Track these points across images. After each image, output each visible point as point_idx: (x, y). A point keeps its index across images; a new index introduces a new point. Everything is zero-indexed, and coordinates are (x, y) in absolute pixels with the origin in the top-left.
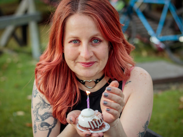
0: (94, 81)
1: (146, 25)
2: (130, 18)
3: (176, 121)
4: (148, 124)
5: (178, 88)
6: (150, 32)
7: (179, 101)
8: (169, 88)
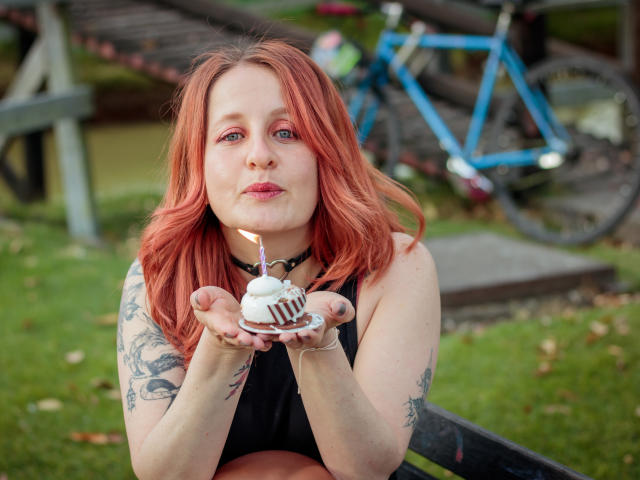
0: (284, 264)
1: (433, 118)
3: (528, 410)
4: (429, 378)
5: (533, 315)
6: (447, 142)
7: (540, 351)
8: (508, 316)
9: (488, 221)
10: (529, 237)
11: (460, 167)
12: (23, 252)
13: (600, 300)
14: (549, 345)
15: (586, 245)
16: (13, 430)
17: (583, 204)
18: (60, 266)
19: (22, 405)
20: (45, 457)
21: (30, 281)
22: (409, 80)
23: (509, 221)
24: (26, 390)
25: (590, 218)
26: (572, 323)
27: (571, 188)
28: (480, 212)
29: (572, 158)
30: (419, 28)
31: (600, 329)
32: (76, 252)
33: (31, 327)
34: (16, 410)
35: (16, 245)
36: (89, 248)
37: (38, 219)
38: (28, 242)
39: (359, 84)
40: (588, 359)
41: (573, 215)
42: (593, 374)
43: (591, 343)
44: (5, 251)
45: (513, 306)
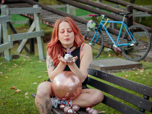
0: (70, 48)
1: (110, 37)
2: (100, 33)
6: (113, 42)
7: (125, 76)
8: (120, 72)
9: (120, 57)
10: (128, 60)
11: (115, 46)
12: (30, 61)
13: (138, 70)
15: (139, 61)
16: (29, 86)
17: (139, 54)
18: (37, 64)
21: (31, 66)
22: (106, 29)
23: (125, 57)
25: (140, 56)
26: (132, 73)
27: (138, 51)
28: (119, 55)
29: (137, 44)
30: (108, 19)
31: (137, 74)
32: (40, 62)
33: (31, 73)
34: (29, 84)
36: (43, 61)
37: (33, 56)
38: (31, 60)
39: (96, 30)
40: (133, 78)
41: (137, 56)
43: (135, 76)
44: (27, 61)
45: (122, 70)
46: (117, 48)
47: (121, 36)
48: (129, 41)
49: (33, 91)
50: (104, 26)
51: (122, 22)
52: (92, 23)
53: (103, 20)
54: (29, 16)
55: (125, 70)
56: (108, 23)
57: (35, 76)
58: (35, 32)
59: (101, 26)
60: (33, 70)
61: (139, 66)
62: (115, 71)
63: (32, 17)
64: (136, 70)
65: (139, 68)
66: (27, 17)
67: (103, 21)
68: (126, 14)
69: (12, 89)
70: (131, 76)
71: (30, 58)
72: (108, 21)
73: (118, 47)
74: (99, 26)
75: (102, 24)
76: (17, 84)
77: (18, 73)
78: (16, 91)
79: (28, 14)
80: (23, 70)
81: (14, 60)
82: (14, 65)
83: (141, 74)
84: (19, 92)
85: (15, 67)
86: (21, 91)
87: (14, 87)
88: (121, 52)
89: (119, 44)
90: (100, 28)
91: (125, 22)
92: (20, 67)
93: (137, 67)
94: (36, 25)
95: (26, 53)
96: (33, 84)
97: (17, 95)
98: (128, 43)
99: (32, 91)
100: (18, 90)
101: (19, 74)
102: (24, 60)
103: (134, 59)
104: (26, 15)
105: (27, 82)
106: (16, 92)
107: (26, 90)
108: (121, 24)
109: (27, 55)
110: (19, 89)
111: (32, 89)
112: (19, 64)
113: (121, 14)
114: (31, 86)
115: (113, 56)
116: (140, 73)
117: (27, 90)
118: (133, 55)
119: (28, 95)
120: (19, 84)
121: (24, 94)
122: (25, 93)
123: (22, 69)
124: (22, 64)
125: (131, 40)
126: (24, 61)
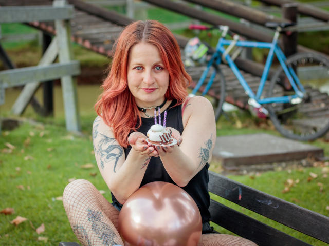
0: (155, 108)
1: (242, 80)
5: (284, 169)
7: (286, 183)
8: (272, 169)
9: (265, 129)
10: (286, 137)
11: (253, 103)
12: (45, 137)
13: (315, 164)
14: (290, 181)
15: (312, 141)
16: (45, 208)
17: (312, 123)
18: (63, 143)
19: (49, 198)
20: (61, 218)
21: (49, 149)
23: (276, 129)
24: (50, 193)
25: (315, 129)
26: (302, 173)
27: (307, 115)
28: (263, 125)
29: (307, 100)
30: (236, 37)
31: (314, 175)
32: (70, 138)
33: (50, 168)
34: (47, 200)
35: (42, 134)
36: (76, 137)
37: (51, 123)
38: (47, 132)
40: (307, 187)
41: (307, 127)
42: (308, 193)
43: (309, 181)
44: (37, 136)
45: (275, 165)
46: (258, 109)
47: (269, 79)
48: (288, 91)
49: (58, 221)
50: (226, 53)
51: (272, 46)
52: (198, 45)
53: (224, 38)
54: (43, 26)
55: (284, 164)
56: (237, 47)
57: (60, 176)
58: (56, 65)
59: (220, 53)
60: (54, 161)
61: (317, 155)
62: (259, 167)
63: (50, 29)
64: (311, 166)
65: (317, 160)
66: (38, 28)
67: (225, 42)
68: (283, 24)
69: (4, 215)
70: (301, 181)
71: (46, 129)
72: (238, 41)
73: (262, 104)
74: (215, 55)
75: (222, 49)
76: (16, 199)
77: (18, 169)
78: (15, 220)
79: (40, 23)
80: (29, 160)
81: (7, 133)
82: (8, 148)
83: (325, 176)
84: (23, 224)
85: (10, 151)
86: (28, 222)
87: (8, 209)
88: (268, 118)
89: (265, 98)
90: (216, 59)
91: (278, 45)
92: (22, 151)
93: (311, 157)
94: (59, 49)
95: (35, 116)
96: (56, 201)
97: (17, 231)
98: (285, 95)
99: (54, 220)
100: (20, 219)
101: (20, 172)
102: (32, 134)
103: (300, 134)
104: (36, 23)
105: (40, 194)
106: (15, 224)
107: (39, 219)
108: (269, 49)
109: (38, 121)
110: (22, 216)
111: (55, 215)
112: (19, 144)
113: (269, 24)
114: (51, 208)
115: (246, 127)
116: (322, 174)
117: (43, 218)
118: (298, 124)
119: (46, 233)
120: (20, 199)
121: (35, 230)
122: (36, 228)
123: (26, 158)
124: (27, 145)
125: (292, 89)
126: (30, 137)
